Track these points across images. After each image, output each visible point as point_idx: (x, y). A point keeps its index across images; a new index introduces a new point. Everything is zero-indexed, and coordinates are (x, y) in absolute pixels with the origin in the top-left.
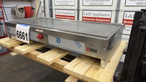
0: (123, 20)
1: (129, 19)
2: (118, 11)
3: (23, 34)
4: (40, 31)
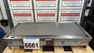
0: (61, 14)
1: (64, 13)
2: (58, 10)
3: (33, 44)
4: (49, 40)
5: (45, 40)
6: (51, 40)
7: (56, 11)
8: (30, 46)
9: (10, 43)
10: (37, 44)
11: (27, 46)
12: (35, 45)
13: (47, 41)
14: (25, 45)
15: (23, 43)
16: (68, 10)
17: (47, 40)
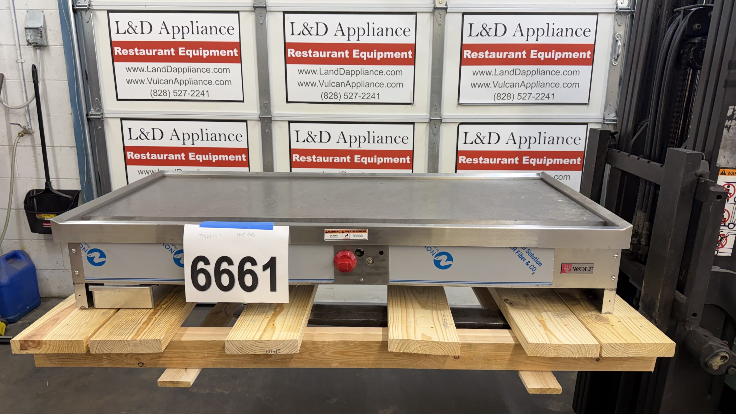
0: (458, 153)
1: (475, 148)
3: (248, 266)
4: (352, 237)
5: (328, 237)
6: (365, 236)
7: (422, 130)
8: (225, 280)
9: (91, 260)
10: (271, 265)
11: (202, 279)
12: (258, 269)
13: (338, 246)
14: (195, 273)
15: (179, 263)
16: (505, 131)
17: (340, 237)
